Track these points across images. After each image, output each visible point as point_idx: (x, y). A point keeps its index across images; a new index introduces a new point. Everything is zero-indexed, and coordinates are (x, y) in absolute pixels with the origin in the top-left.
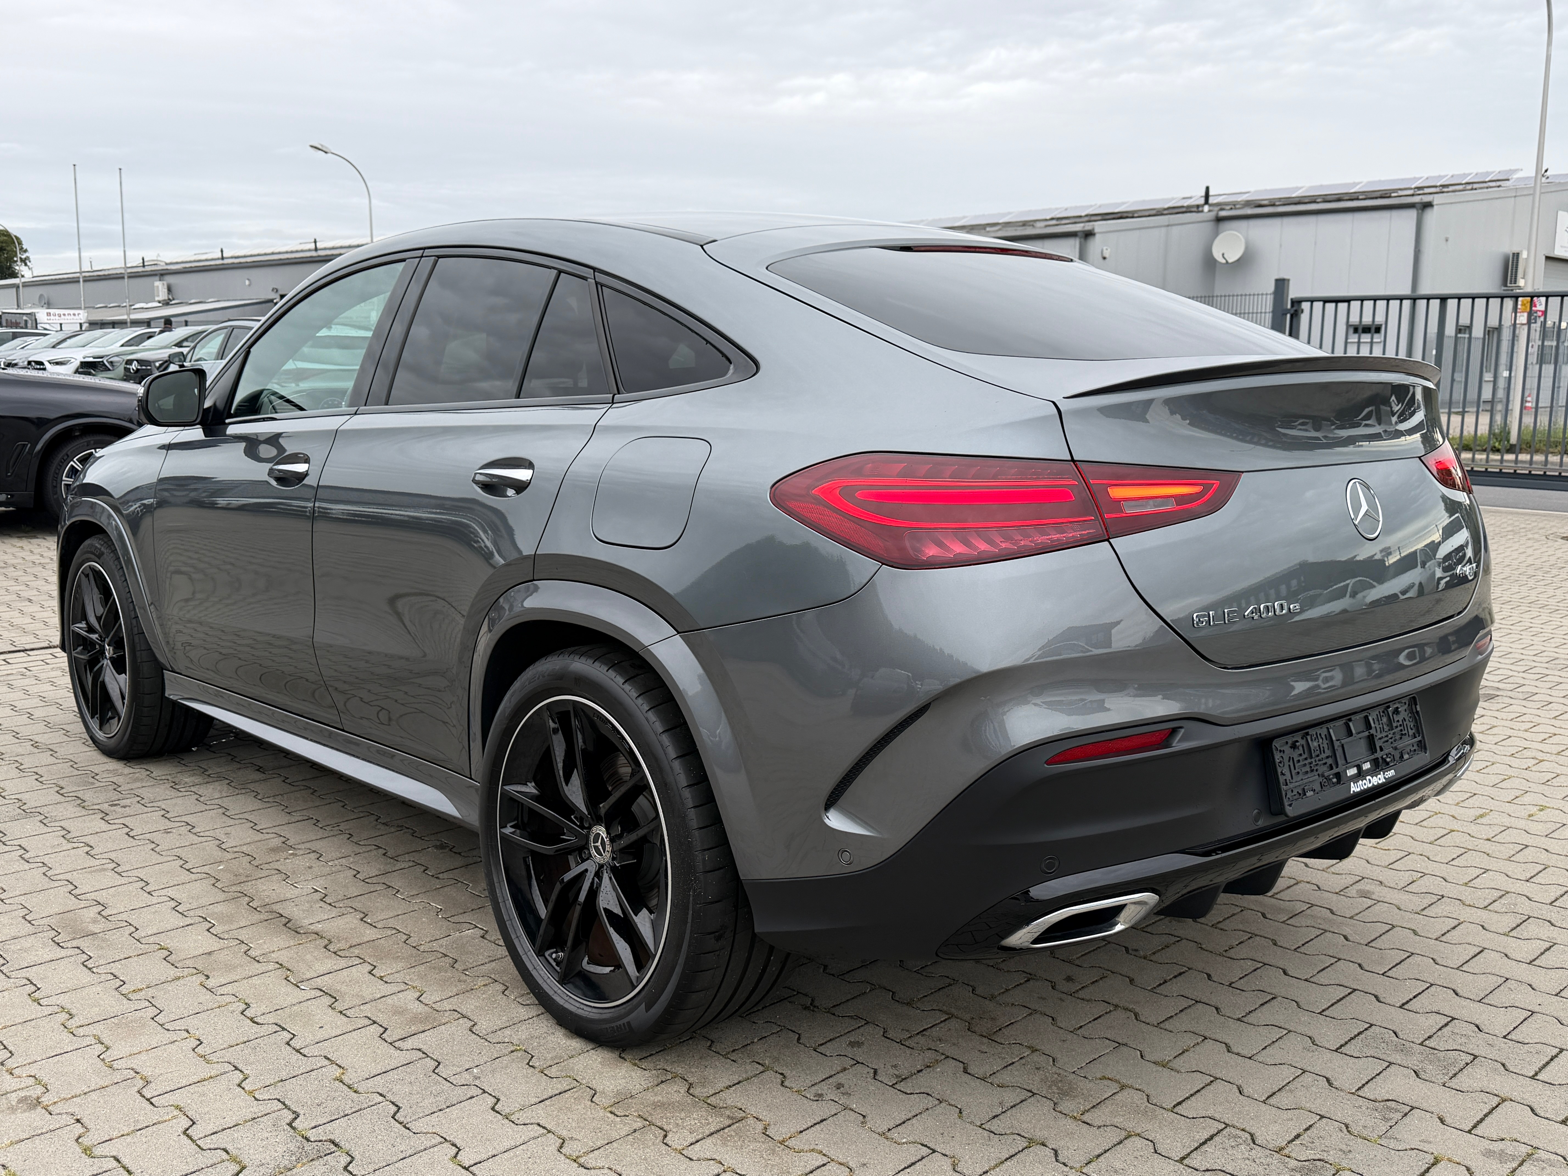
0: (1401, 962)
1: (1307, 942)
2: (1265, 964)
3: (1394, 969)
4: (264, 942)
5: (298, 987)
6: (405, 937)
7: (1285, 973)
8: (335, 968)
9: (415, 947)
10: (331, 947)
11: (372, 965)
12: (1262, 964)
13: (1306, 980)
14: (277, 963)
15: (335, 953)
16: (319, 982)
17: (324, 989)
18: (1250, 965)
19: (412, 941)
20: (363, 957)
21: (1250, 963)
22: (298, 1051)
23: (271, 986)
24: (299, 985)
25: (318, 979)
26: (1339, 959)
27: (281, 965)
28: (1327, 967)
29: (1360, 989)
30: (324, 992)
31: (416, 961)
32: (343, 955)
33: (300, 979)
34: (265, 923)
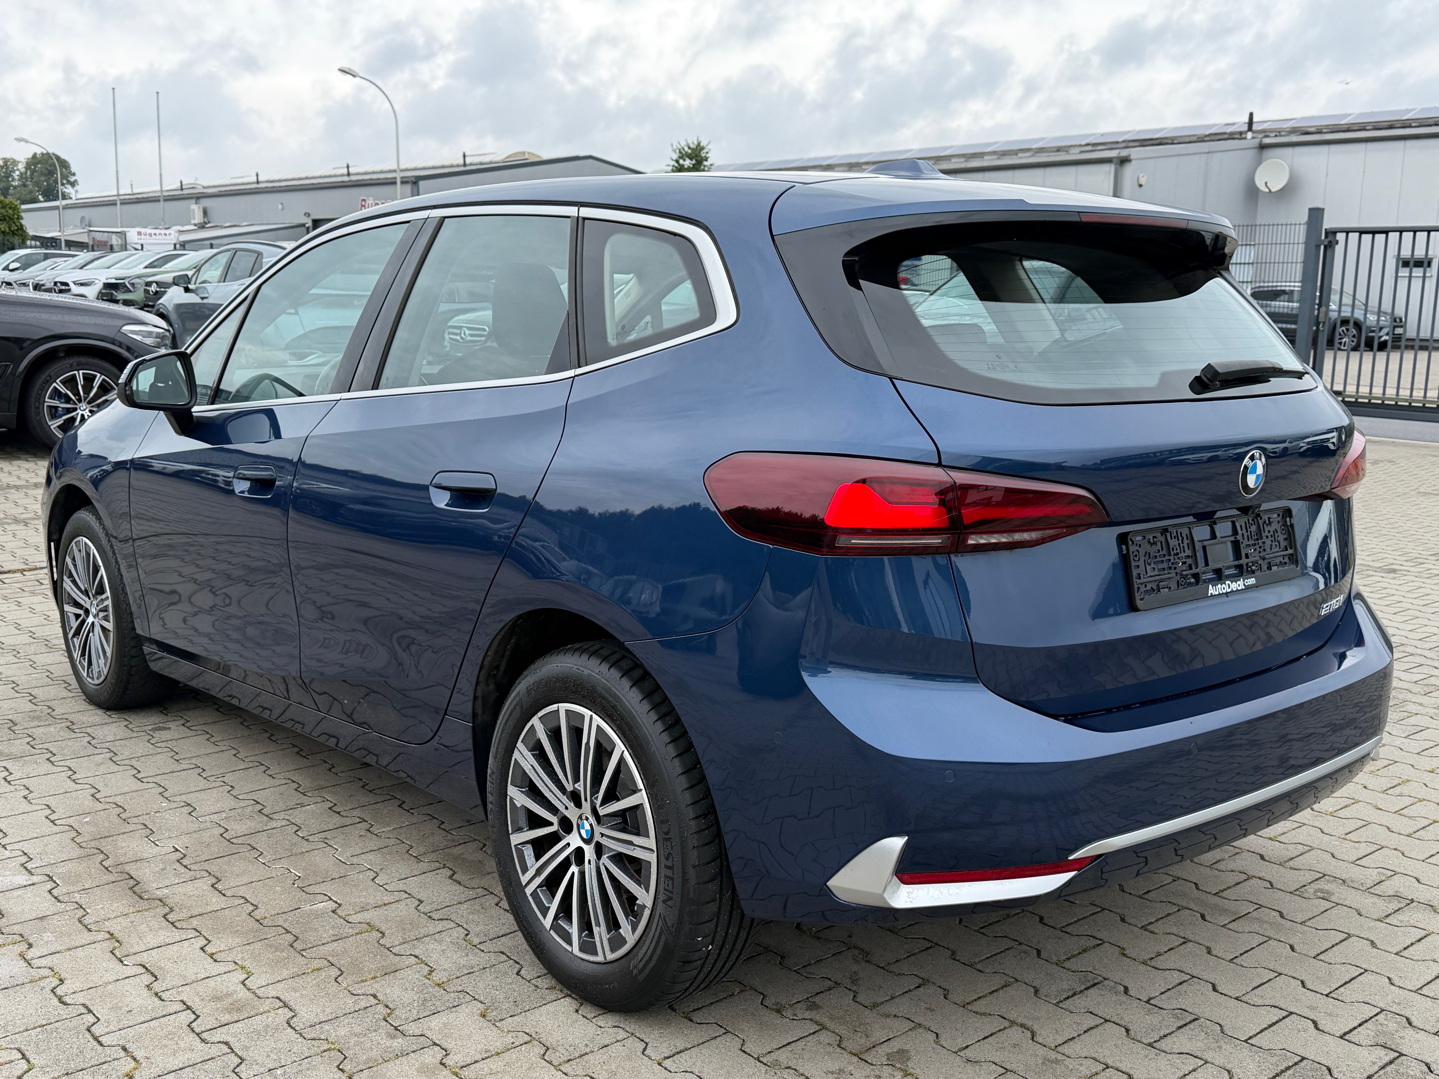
0: (1351, 980)
1: (1247, 951)
2: (1193, 977)
3: (1342, 989)
4: (102, 908)
5: (122, 962)
6: (251, 908)
7: (1214, 989)
8: (167, 941)
9: (258, 921)
10: (170, 917)
11: (207, 939)
12: (1189, 977)
13: (1237, 998)
14: (109, 932)
15: (172, 923)
16: (144, 958)
17: (147, 966)
18: (1177, 977)
19: (257, 914)
20: (200, 929)
21: (1176, 974)
22: (96, 1039)
23: (93, 959)
24: (123, 959)
25: (145, 954)
26: (1280, 974)
27: (112, 935)
28: (1265, 983)
29: (1298, 1012)
30: (147, 969)
31: (254, 936)
32: (179, 927)
33: (127, 953)
34: (111, 885)
